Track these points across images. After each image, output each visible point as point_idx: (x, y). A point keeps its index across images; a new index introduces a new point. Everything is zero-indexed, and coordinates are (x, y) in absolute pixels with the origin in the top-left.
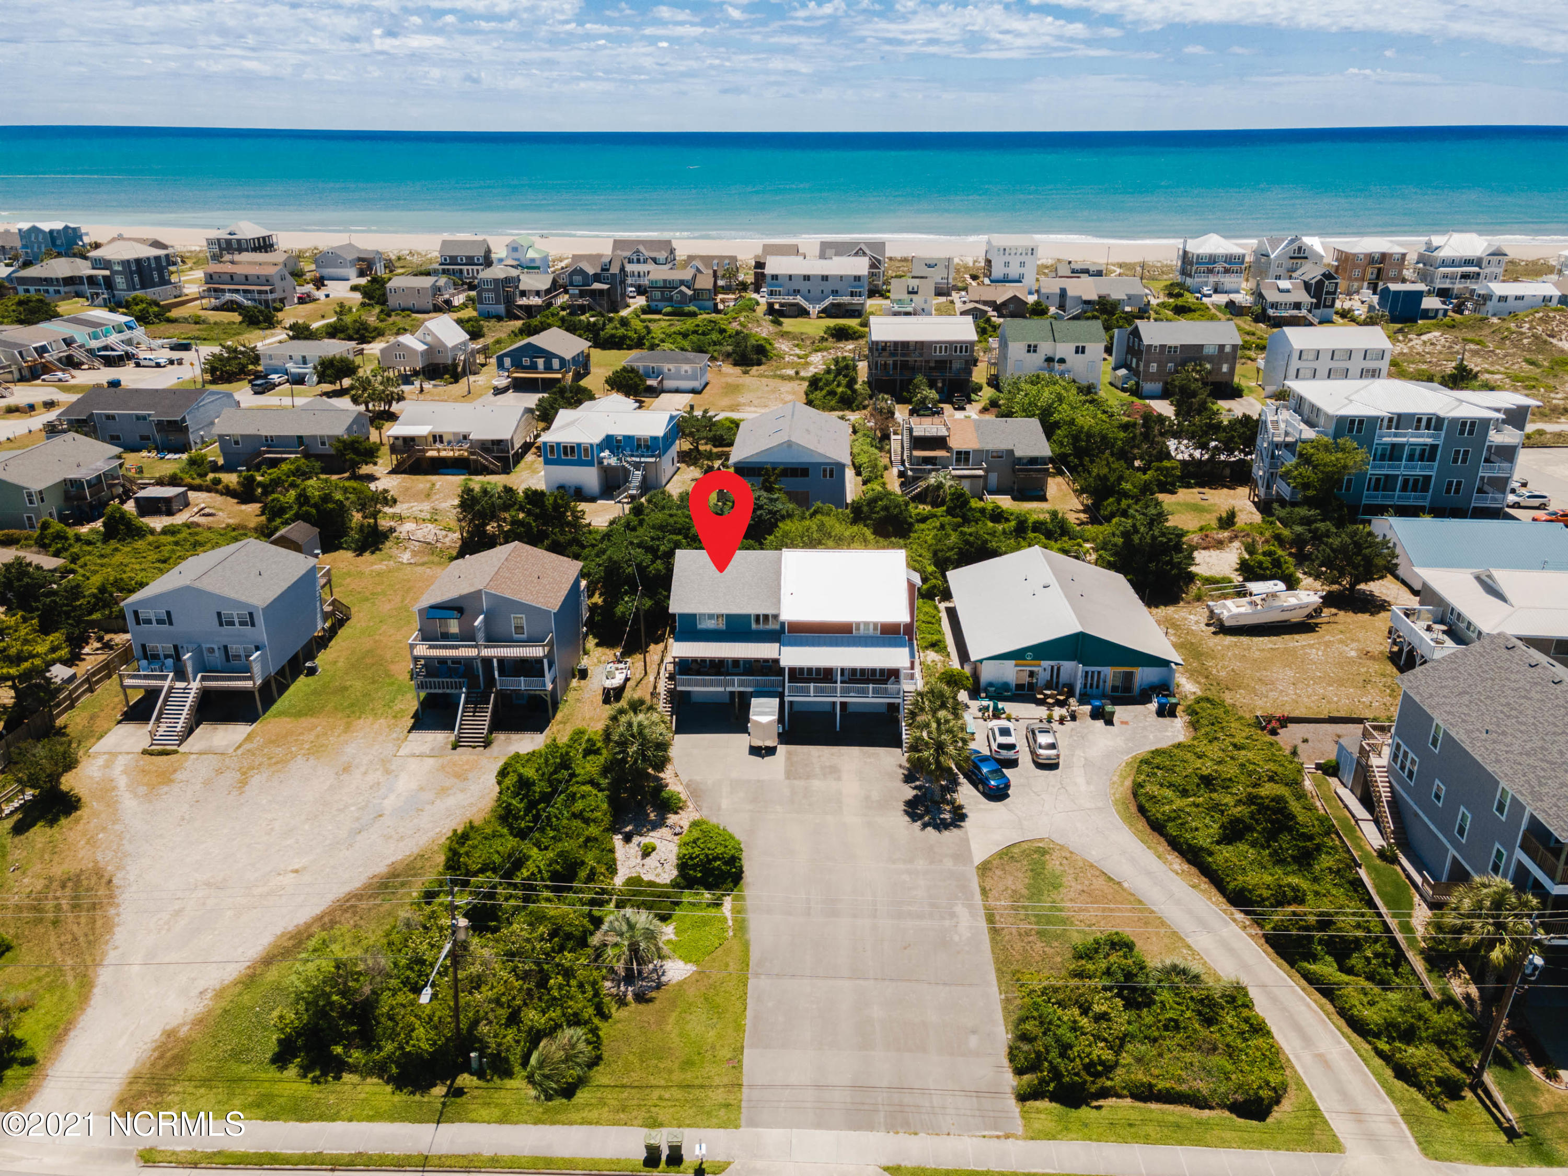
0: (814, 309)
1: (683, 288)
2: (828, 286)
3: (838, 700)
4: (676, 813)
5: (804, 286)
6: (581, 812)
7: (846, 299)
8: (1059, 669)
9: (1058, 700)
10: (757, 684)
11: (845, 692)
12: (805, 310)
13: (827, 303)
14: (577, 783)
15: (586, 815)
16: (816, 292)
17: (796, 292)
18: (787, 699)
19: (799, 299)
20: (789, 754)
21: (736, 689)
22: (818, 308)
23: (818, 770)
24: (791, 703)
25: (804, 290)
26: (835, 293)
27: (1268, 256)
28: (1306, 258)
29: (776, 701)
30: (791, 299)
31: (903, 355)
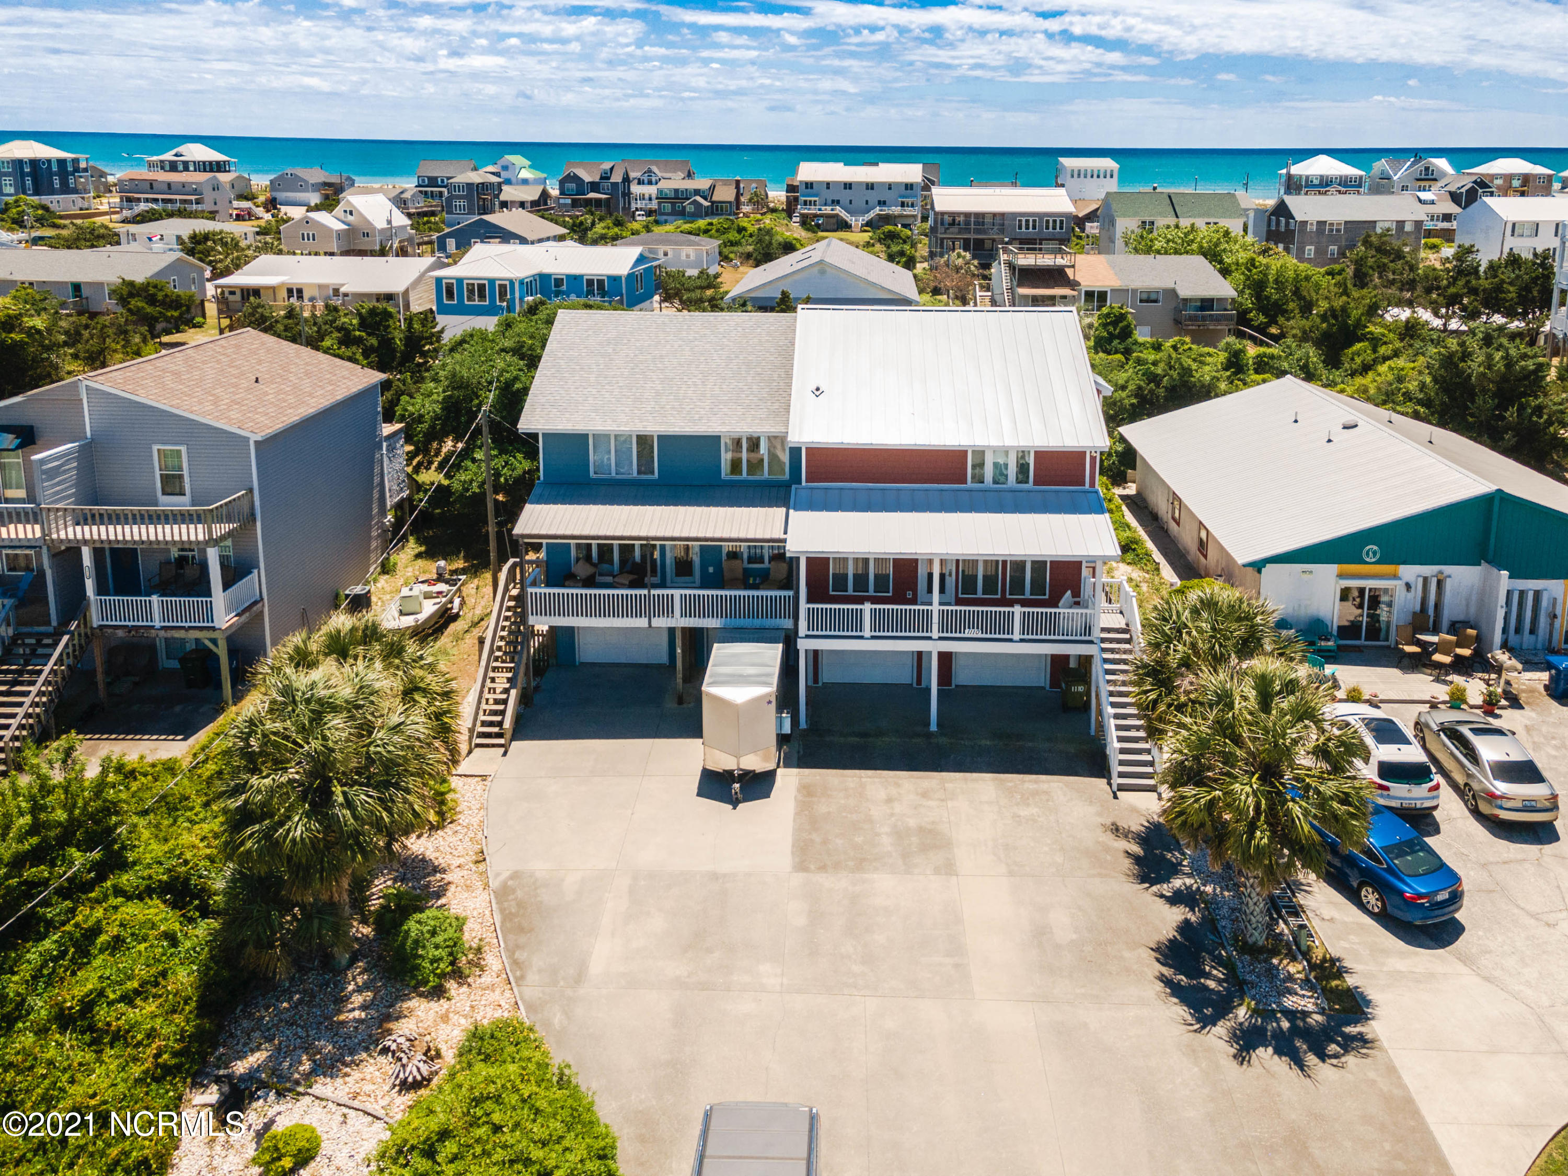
0: (857, 221)
1: (698, 198)
2: (873, 196)
3: (933, 648)
4: (438, 992)
5: (845, 196)
6: (88, 1005)
7: (896, 210)
8: (1440, 583)
9: (1459, 659)
10: (733, 609)
11: (950, 625)
12: (846, 222)
13: (872, 214)
14: (118, 891)
15: (102, 1014)
16: (859, 203)
17: (836, 202)
18: (804, 645)
19: (838, 210)
20: (807, 791)
21: (680, 621)
22: (862, 220)
23: (886, 842)
24: (816, 655)
25: (845, 200)
26: (882, 203)
27: (1389, 178)
28: (1435, 180)
29: (773, 653)
30: (827, 210)
31: (977, 231)
